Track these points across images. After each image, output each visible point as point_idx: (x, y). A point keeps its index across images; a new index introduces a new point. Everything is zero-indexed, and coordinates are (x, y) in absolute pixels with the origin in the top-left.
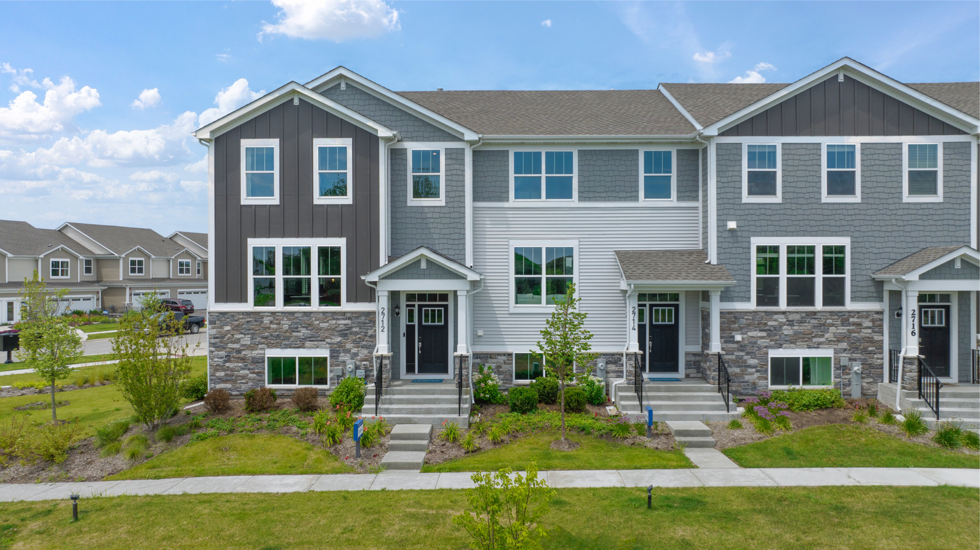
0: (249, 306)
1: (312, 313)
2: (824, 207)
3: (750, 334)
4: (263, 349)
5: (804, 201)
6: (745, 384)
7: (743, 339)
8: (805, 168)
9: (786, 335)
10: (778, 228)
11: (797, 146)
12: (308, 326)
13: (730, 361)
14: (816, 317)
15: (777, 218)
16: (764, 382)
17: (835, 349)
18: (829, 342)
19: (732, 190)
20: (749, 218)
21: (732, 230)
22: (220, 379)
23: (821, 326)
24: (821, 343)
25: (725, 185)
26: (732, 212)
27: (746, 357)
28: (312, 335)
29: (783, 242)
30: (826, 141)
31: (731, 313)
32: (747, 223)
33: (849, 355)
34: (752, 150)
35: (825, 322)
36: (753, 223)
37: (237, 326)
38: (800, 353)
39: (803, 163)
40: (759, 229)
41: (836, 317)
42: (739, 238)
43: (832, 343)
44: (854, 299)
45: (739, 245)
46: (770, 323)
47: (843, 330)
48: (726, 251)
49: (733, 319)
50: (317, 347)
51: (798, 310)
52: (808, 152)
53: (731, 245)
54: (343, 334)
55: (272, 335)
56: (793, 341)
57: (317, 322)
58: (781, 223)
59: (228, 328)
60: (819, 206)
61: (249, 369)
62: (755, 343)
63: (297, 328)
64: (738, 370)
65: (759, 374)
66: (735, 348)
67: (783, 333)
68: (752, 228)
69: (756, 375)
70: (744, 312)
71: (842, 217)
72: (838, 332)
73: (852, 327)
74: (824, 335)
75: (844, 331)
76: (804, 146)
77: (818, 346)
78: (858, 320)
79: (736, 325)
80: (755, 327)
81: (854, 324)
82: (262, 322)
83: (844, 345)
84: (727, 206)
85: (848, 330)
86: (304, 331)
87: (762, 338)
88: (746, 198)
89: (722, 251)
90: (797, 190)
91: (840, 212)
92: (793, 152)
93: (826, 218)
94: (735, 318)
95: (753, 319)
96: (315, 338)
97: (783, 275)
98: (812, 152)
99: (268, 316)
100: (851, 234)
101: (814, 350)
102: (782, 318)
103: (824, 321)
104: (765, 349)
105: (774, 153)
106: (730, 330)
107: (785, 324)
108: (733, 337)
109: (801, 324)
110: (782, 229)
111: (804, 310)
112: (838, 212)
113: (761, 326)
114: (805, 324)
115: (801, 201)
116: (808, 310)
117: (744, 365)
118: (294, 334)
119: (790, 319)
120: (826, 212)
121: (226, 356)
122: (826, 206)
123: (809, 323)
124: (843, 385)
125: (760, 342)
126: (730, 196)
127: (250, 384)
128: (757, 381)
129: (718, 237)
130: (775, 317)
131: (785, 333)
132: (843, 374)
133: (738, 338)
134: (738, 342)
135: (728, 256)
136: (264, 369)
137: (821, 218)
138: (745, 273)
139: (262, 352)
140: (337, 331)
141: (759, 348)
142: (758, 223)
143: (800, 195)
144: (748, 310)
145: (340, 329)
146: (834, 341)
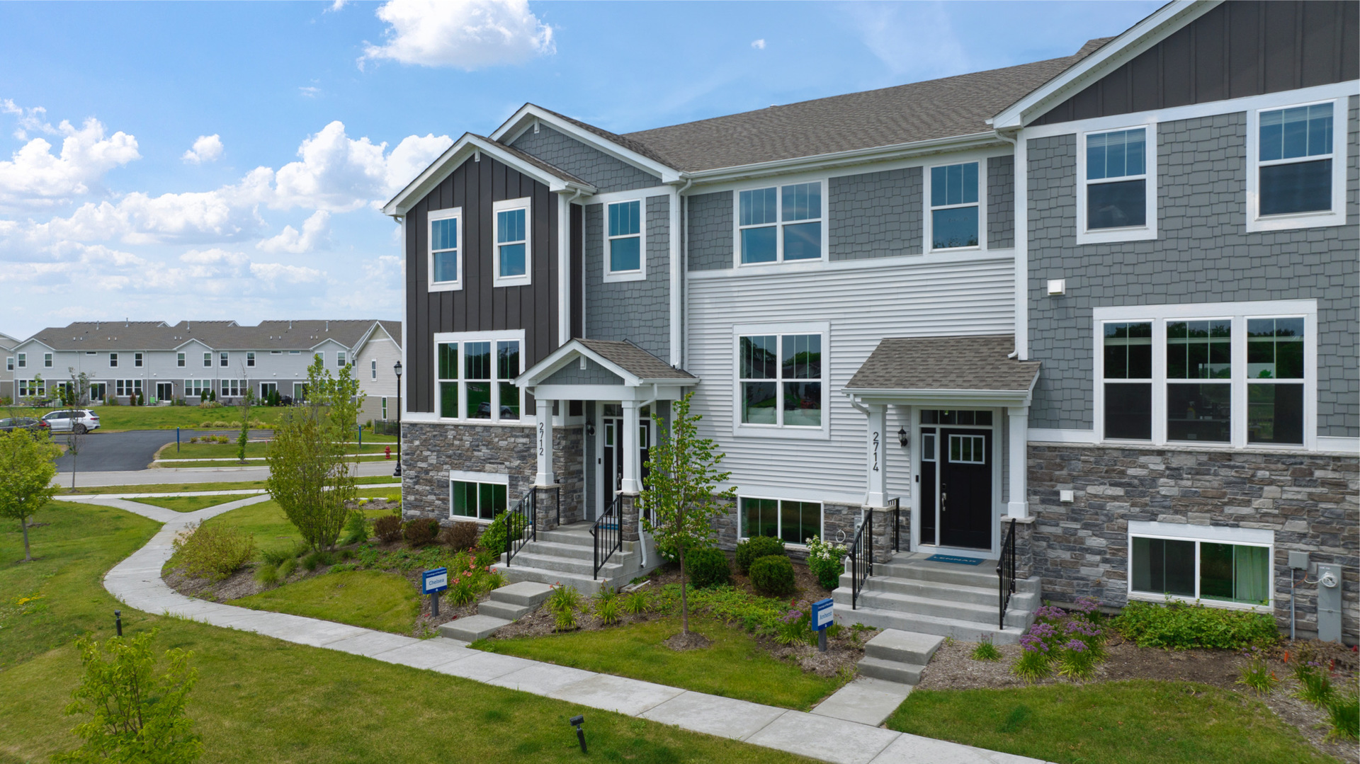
0: (435, 417)
1: (491, 427)
2: (1251, 240)
3: (1091, 490)
4: (447, 470)
5: (1208, 232)
6: (1082, 582)
7: (1075, 497)
8: (1208, 166)
9: (1165, 496)
10: (1148, 289)
11: (1190, 125)
12: (489, 444)
13: (1052, 538)
14: (1232, 463)
15: (1147, 268)
16: (1120, 582)
17: (1277, 533)
18: (1262, 518)
19: (1058, 222)
20: (1091, 271)
21: (1056, 296)
22: (410, 504)
23: (1245, 483)
24: (1243, 518)
25: (1045, 214)
26: (1057, 262)
27: (1082, 533)
28: (492, 455)
29: (1159, 316)
30: (1255, 106)
31: (1055, 449)
32: (1085, 282)
33: (1312, 548)
34: (1097, 144)
35: (1253, 476)
36: (1099, 281)
37: (425, 440)
38: (1199, 533)
39: (1205, 156)
40: (1109, 292)
41: (1280, 466)
42: (1071, 311)
43: (1271, 519)
44: (1324, 429)
45: (1071, 323)
46: (1131, 472)
47: (1296, 494)
48: (1046, 334)
49: (1058, 461)
50: (496, 472)
51: (1189, 449)
52: (1216, 133)
53: (1054, 324)
54: (522, 456)
55: (455, 454)
56: (1180, 508)
57: (496, 440)
58: (1156, 278)
59: (417, 443)
60: (1243, 240)
61: (435, 494)
62: (1102, 507)
63: (478, 446)
64: (1066, 556)
65: (1107, 567)
66: (1061, 514)
67: (1158, 492)
68: (1097, 291)
69: (1103, 568)
70: (1078, 448)
71: (1296, 259)
72: (1285, 496)
73: (1320, 490)
74: (1249, 501)
75: (1299, 497)
76: (1209, 123)
77: (1236, 522)
78: (1336, 475)
79: (1064, 472)
80: (1103, 478)
81: (1324, 483)
82: (446, 437)
83: (1300, 526)
84: (1047, 253)
85: (1310, 494)
86: (484, 450)
87: (1115, 498)
88: (1085, 236)
89: (1038, 335)
90: (1191, 212)
91: (1293, 248)
92: (1181, 137)
93: (1256, 262)
94: (1062, 458)
95: (1097, 462)
96: (494, 461)
97: (1159, 381)
98: (1225, 132)
99: (451, 430)
100: (1321, 293)
101: (1228, 529)
102: (1157, 464)
103: (1251, 472)
104: (1121, 520)
105: (1142, 145)
106: (1051, 480)
107: (1162, 476)
108: (1058, 494)
109: (1198, 477)
110: (1158, 289)
111: (1204, 450)
112: (1285, 248)
113: (1113, 475)
114: (1207, 477)
115: (1198, 232)
116: (1212, 450)
117: (1078, 546)
118: (476, 453)
119: (1174, 466)
120: (1255, 251)
121: (416, 477)
122: (1258, 239)
123: (1216, 474)
124: (1297, 608)
125: (1110, 506)
126: (1054, 233)
127: (436, 512)
128: (1105, 579)
129: (1029, 310)
130: (1143, 459)
131: (1163, 493)
132: (1297, 586)
133: (1067, 495)
134: (1066, 503)
135: (1049, 344)
136: (448, 495)
137: (1245, 263)
138: (1082, 375)
139: (446, 474)
140: (516, 452)
141: (1110, 518)
142: (1107, 281)
143: (1196, 221)
144: (1086, 446)
145: (519, 449)
146: (1275, 516)
